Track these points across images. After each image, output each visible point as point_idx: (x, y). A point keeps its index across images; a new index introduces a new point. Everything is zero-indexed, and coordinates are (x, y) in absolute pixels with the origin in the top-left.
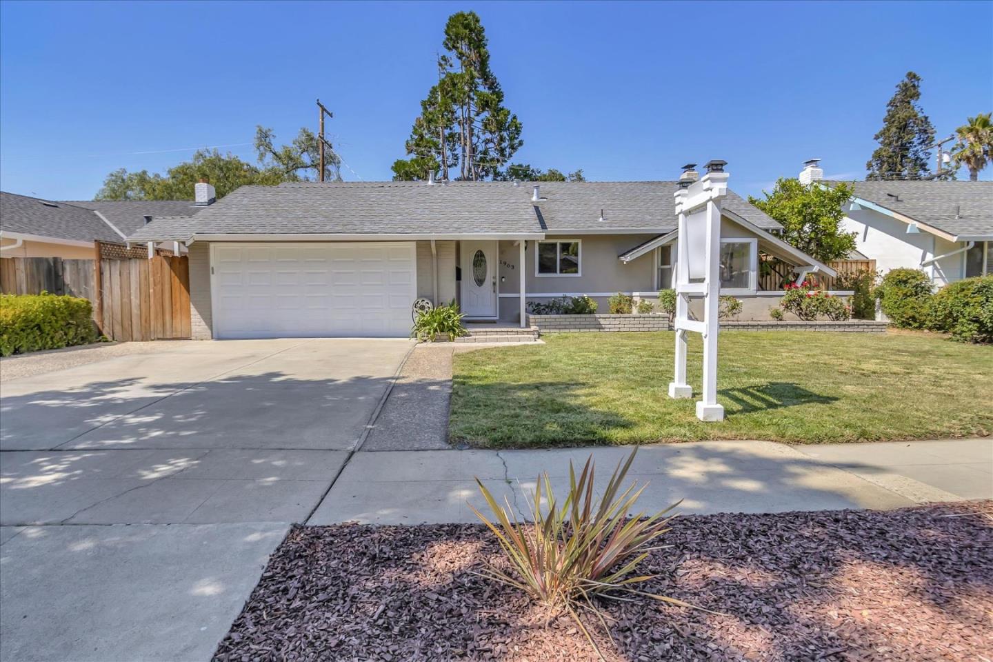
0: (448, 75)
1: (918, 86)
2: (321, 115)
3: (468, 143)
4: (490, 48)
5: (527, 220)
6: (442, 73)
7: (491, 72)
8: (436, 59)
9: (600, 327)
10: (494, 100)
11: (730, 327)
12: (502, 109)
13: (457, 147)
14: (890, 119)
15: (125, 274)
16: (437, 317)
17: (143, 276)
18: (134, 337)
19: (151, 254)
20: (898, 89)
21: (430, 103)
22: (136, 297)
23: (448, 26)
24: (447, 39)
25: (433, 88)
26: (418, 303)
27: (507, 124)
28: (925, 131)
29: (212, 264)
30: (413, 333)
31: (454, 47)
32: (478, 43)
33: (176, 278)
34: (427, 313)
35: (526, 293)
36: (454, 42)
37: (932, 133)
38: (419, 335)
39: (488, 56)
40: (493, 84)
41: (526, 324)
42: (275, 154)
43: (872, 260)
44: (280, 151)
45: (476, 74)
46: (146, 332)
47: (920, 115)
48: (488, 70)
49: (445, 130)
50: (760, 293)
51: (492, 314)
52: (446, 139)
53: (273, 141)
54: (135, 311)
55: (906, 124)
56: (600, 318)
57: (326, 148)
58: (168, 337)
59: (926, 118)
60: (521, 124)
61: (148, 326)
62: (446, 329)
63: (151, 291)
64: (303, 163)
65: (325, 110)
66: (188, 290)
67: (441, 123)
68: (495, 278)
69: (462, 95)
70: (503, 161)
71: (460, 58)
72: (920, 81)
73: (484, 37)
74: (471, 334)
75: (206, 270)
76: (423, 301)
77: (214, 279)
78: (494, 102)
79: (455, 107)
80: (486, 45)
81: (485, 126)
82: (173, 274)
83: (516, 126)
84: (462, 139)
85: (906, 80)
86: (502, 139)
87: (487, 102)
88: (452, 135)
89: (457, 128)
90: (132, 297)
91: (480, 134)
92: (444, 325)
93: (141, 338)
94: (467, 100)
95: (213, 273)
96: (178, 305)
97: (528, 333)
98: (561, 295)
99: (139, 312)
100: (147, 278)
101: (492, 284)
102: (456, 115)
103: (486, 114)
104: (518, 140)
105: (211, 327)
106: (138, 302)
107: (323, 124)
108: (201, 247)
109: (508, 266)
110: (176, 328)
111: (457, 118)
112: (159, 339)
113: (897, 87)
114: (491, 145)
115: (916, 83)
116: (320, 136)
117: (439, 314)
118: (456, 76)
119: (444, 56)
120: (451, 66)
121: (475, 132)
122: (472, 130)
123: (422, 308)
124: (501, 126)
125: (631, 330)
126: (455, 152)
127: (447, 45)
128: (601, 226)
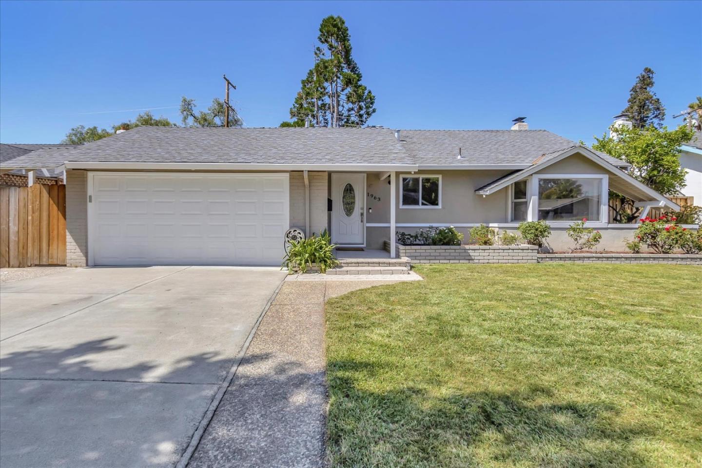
0: (322, 60)
1: (652, 77)
2: (227, 87)
3: (335, 110)
4: (352, 42)
5: (397, 153)
6: (317, 60)
7: (353, 59)
8: (313, 49)
9: (470, 259)
10: (355, 78)
11: (594, 259)
12: (360, 86)
13: (327, 114)
14: (632, 101)
15: (4, 201)
16: (309, 249)
17: (22, 204)
18: (11, 263)
19: (31, 182)
20: (638, 79)
21: (308, 81)
22: (14, 225)
23: (321, 26)
24: (321, 35)
25: (310, 70)
26: (290, 233)
27: (364, 97)
28: (658, 109)
29: (90, 191)
30: (284, 263)
31: (326, 41)
32: (343, 37)
33: (54, 205)
34: (299, 243)
35: (396, 223)
36: (326, 37)
37: (663, 110)
38: (290, 265)
39: (351, 48)
40: (354, 68)
41: (396, 254)
42: (194, 117)
43: (691, 197)
44: (197, 115)
45: (342, 60)
46: (23, 259)
47: (654, 98)
48: (350, 58)
49: (319, 101)
50: (611, 226)
51: (360, 241)
52: (319, 108)
53: (193, 108)
54: (13, 238)
55: (645, 104)
56: (470, 249)
57: (230, 112)
58: (44, 263)
59: (658, 99)
60: (374, 97)
61: (25, 252)
62: (318, 260)
63: (30, 218)
64: (215, 124)
65: (230, 83)
66: (65, 218)
67: (316, 95)
68: (362, 209)
69: (331, 75)
70: (361, 124)
71: (330, 49)
72: (654, 74)
73: (347, 34)
74: (343, 265)
75: (84, 199)
76: (295, 231)
77: (91, 207)
78: (355, 80)
79: (326, 84)
80: (349, 40)
81: (348, 98)
82: (51, 202)
83: (371, 98)
84: (331, 107)
85: (644, 73)
86: (360, 108)
87: (350, 80)
88: (324, 105)
89: (327, 100)
90: (10, 225)
91: (345, 105)
92: (315, 256)
93: (17, 264)
94: (335, 78)
95: (90, 201)
96: (55, 232)
97: (400, 264)
98: (428, 225)
99: (17, 239)
100: (26, 206)
101: (360, 214)
102: (327, 91)
103: (349, 90)
104: (373, 108)
105: (86, 255)
106: (16, 229)
107: (228, 93)
108: (79, 175)
109: (375, 198)
110: (52, 254)
111: (327, 93)
112: (36, 265)
113: (637, 78)
114: (353, 112)
115: (651, 75)
116: (225, 102)
117: (310, 245)
118: (327, 62)
119: (319, 48)
120: (323, 54)
121: (341, 103)
122: (338, 101)
123: (294, 238)
124: (360, 98)
125: (500, 261)
126: (326, 118)
127: (321, 39)
128: (459, 162)
